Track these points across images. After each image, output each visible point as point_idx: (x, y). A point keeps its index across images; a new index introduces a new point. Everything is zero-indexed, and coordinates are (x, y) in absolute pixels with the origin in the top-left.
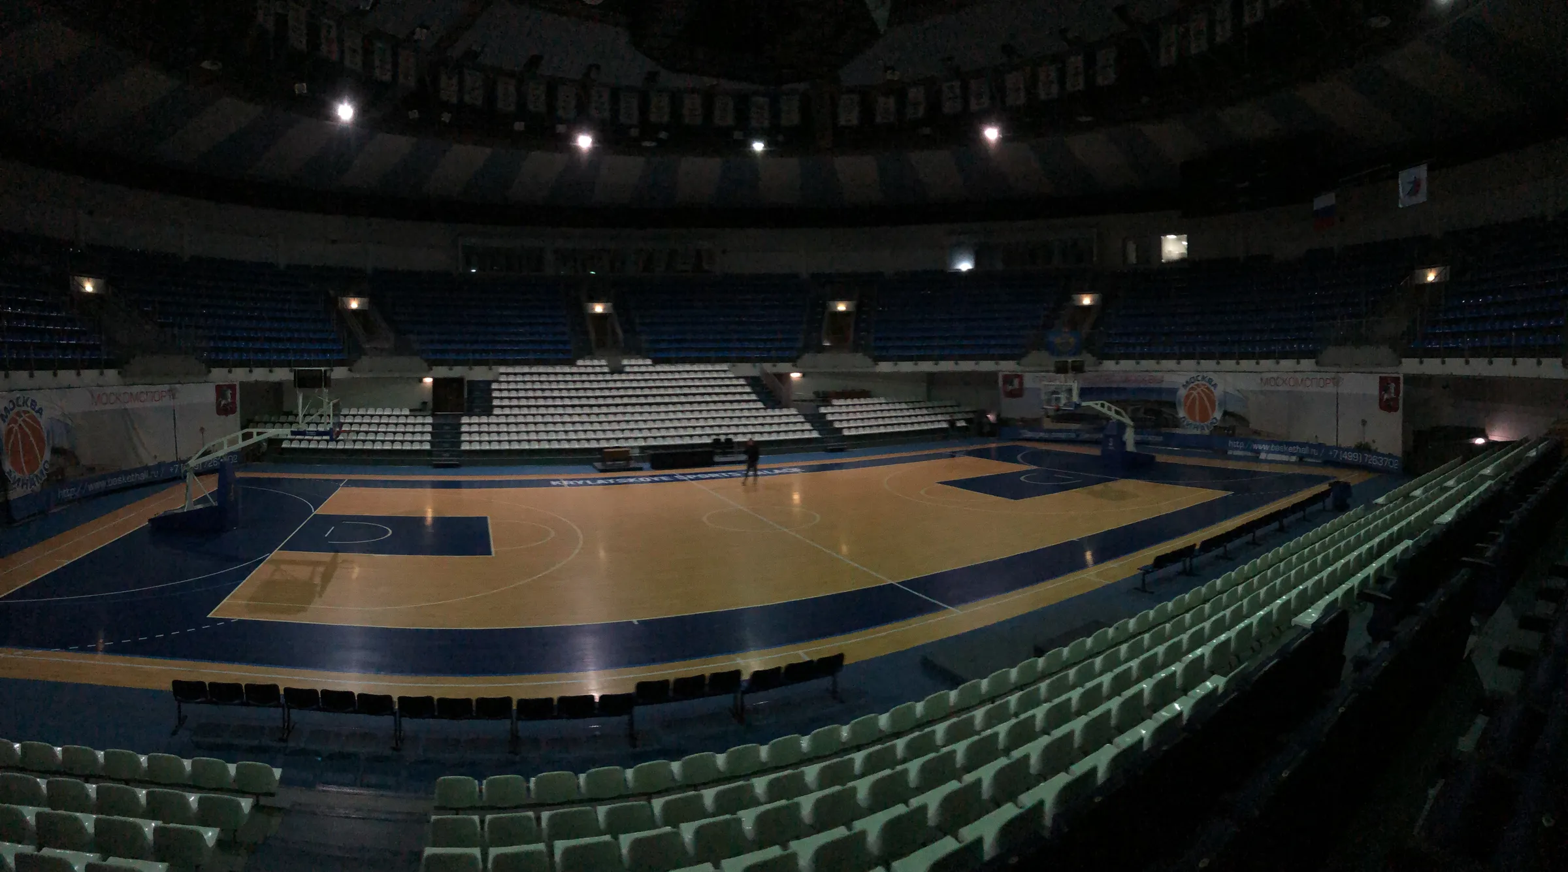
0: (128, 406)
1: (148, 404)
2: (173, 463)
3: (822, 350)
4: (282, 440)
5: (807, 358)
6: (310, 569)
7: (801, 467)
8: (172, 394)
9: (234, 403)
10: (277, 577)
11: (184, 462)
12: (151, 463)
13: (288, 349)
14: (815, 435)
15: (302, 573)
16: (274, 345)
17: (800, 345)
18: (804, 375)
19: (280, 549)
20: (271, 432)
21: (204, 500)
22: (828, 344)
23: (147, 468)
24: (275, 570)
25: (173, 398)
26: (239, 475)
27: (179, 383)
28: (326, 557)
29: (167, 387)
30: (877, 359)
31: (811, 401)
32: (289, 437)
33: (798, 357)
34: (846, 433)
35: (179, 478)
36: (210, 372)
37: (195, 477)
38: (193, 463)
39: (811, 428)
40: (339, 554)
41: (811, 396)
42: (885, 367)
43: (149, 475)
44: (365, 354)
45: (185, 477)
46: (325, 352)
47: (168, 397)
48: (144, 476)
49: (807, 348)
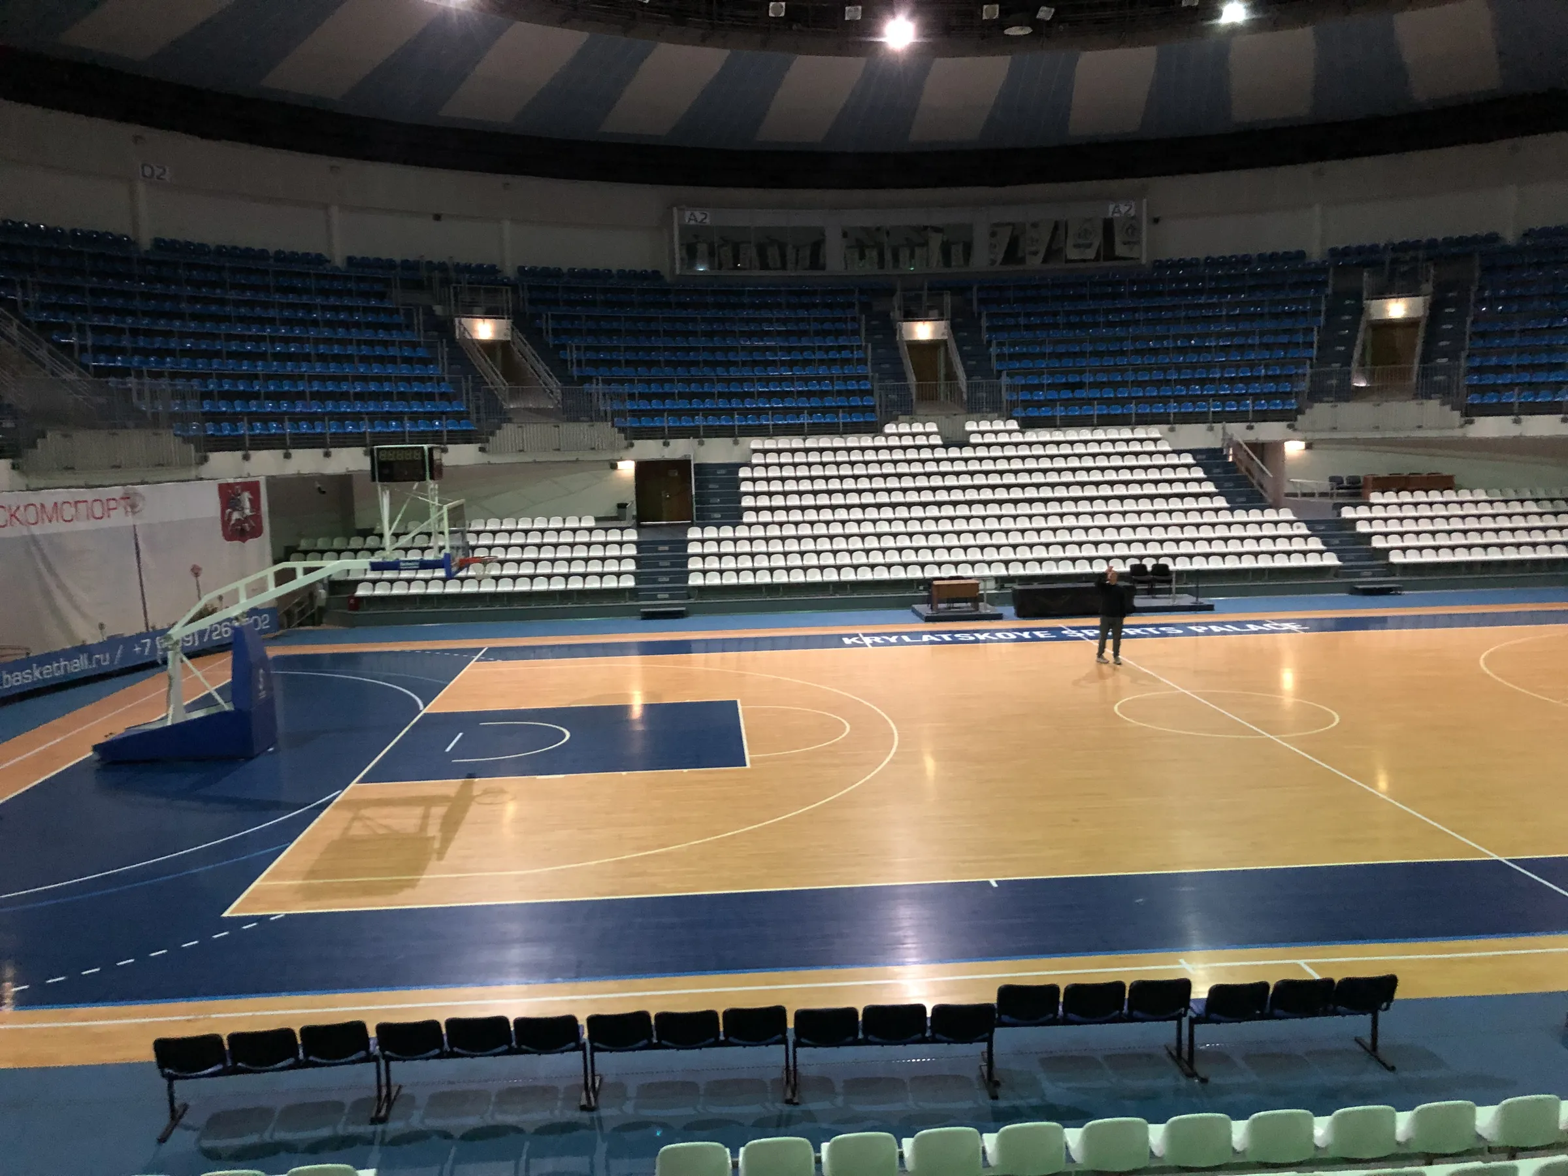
0: (36, 530)
1: (82, 525)
2: (140, 636)
3: (1348, 394)
4: (356, 583)
5: (1321, 411)
6: (418, 811)
7: (1303, 622)
8: (131, 503)
9: (257, 517)
10: (358, 830)
11: (163, 633)
12: (92, 637)
13: (360, 413)
14: (1331, 560)
15: (406, 820)
16: (330, 406)
17: (1304, 386)
18: (1309, 447)
19: (362, 781)
20: (332, 567)
21: (207, 700)
22: (1363, 384)
23: (84, 649)
24: (354, 819)
25: (134, 513)
26: (272, 652)
27: (143, 483)
28: (450, 787)
29: (117, 491)
30: (1470, 413)
31: (1323, 495)
32: (372, 575)
33: (1300, 411)
34: (1396, 558)
35: (154, 665)
36: (205, 459)
37: (185, 659)
38: (177, 632)
39: (1322, 547)
40: (477, 780)
41: (1326, 486)
42: (1489, 427)
43: (90, 660)
44: (509, 420)
45: (165, 662)
46: (430, 416)
47: (121, 510)
48: (80, 665)
49: (1317, 394)
